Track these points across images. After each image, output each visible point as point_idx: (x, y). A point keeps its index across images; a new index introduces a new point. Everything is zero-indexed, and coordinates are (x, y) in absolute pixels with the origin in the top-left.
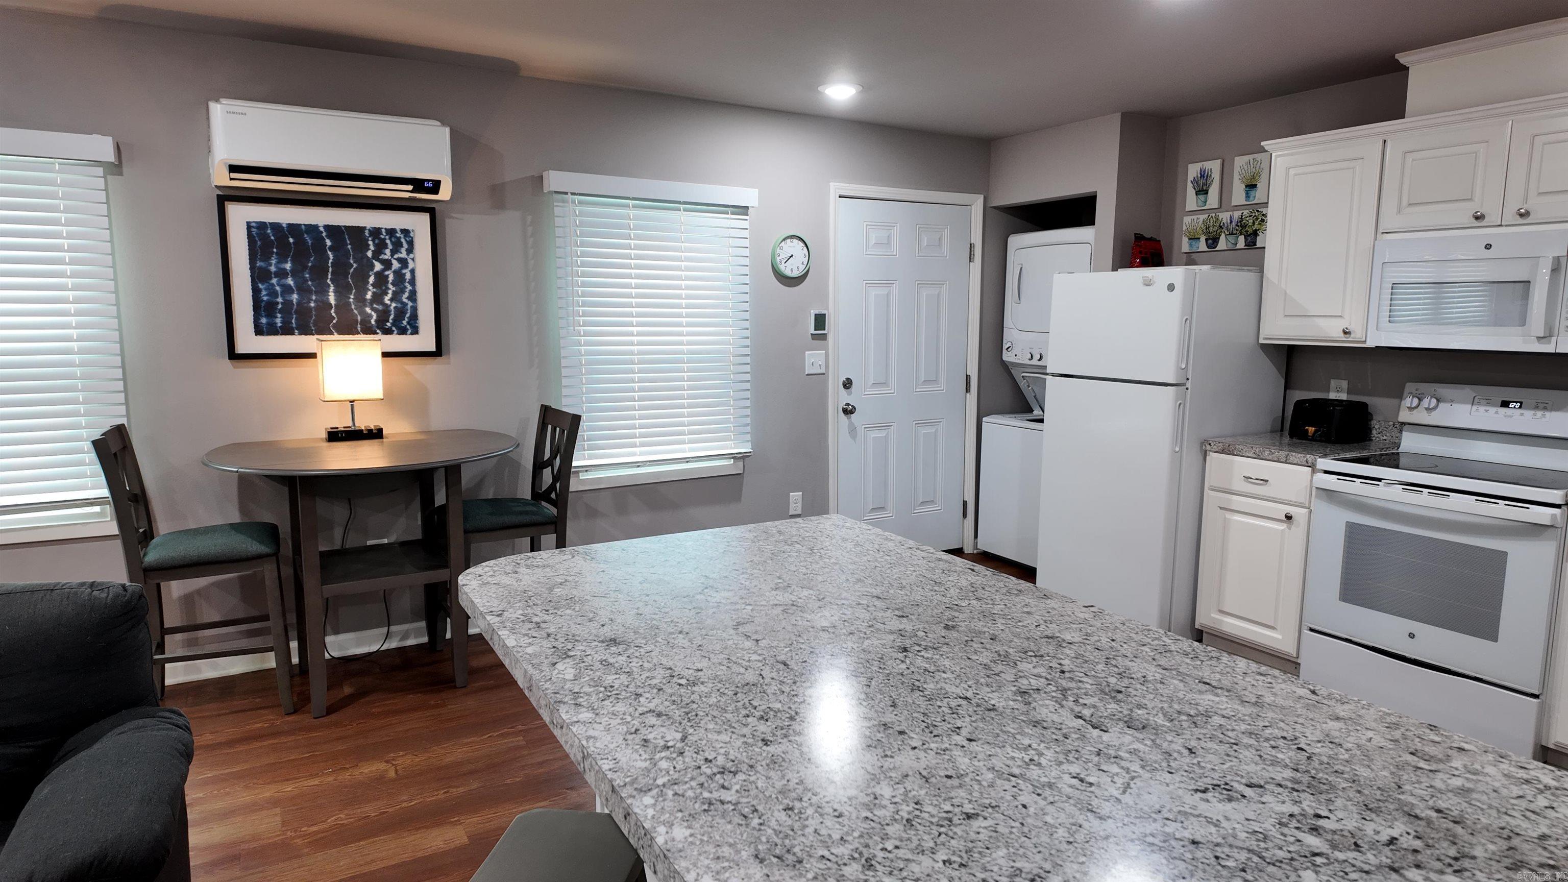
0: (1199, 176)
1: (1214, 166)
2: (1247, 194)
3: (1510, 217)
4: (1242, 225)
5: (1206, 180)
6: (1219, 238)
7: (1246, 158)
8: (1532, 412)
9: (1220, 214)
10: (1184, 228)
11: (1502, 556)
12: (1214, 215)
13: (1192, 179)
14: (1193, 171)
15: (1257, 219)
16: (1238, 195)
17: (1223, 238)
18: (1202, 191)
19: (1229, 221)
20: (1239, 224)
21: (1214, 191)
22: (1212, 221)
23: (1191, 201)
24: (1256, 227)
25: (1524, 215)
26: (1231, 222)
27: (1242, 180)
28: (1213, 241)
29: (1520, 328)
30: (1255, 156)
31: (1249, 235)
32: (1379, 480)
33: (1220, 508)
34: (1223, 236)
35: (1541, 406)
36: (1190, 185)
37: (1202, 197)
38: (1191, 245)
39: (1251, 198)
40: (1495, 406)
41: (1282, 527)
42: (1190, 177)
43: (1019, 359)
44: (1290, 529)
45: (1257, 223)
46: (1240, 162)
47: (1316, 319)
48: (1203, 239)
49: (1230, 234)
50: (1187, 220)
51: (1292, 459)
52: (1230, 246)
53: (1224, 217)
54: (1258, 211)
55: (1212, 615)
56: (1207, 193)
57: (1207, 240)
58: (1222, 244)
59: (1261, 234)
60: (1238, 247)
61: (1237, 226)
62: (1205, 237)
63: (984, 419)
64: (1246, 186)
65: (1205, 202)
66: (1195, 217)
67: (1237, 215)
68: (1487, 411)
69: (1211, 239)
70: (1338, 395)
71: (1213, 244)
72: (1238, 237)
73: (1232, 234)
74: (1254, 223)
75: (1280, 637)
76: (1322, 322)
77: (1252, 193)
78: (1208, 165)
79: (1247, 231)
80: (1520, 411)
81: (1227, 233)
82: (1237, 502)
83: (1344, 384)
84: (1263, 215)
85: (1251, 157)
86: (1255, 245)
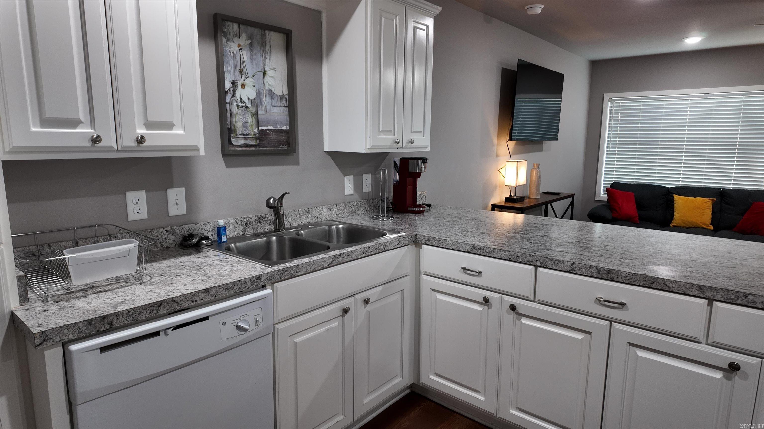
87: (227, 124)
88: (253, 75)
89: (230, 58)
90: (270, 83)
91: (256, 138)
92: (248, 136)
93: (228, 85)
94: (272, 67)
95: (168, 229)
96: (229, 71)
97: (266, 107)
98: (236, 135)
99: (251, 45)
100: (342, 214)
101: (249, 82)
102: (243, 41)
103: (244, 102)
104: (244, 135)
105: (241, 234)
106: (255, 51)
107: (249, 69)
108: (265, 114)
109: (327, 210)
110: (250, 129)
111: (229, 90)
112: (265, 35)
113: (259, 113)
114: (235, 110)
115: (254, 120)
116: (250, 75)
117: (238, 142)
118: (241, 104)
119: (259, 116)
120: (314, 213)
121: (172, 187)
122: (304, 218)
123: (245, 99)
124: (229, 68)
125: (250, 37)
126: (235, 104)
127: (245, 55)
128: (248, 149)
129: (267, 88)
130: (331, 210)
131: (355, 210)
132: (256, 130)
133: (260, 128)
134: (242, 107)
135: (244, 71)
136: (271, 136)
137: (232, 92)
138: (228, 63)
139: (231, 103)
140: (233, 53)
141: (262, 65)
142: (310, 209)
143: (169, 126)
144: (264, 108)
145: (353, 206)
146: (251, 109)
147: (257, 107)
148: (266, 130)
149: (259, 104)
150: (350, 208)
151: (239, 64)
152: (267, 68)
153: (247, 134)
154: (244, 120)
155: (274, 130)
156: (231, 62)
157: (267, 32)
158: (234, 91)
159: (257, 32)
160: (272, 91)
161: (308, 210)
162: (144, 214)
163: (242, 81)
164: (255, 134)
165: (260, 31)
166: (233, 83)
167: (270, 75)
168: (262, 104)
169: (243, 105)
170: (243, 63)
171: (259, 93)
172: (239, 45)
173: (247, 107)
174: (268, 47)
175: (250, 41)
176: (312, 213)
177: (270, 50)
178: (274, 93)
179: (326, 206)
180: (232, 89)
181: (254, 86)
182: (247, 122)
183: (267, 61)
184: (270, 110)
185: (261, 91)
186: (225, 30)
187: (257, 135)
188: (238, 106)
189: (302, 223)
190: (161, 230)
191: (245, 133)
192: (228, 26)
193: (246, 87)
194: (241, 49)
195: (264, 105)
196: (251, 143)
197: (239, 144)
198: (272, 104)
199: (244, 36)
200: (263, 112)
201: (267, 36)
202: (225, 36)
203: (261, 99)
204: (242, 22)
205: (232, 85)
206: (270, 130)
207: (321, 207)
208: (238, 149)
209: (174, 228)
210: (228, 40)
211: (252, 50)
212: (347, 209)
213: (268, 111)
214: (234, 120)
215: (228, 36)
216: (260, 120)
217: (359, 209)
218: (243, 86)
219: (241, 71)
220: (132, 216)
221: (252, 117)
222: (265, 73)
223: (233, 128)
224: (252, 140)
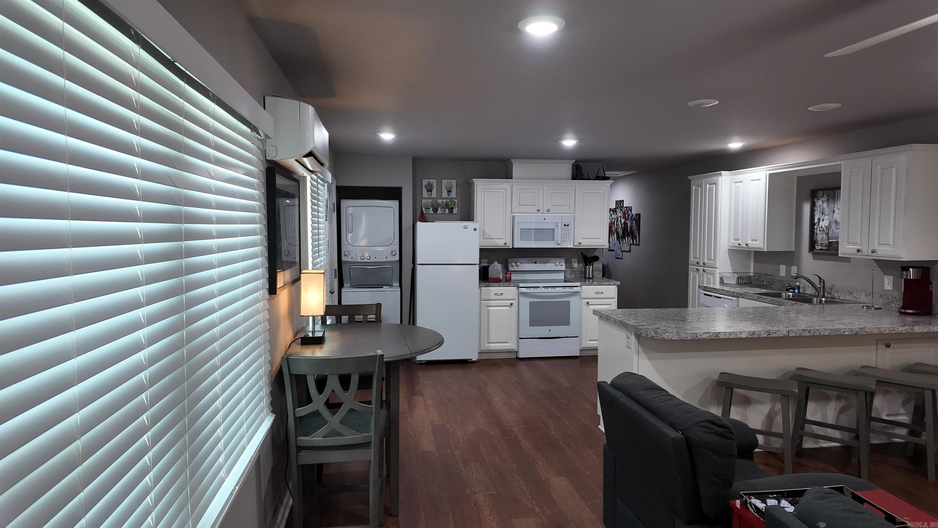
0: (428, 184)
1: (434, 182)
2: (448, 194)
3: (545, 211)
4: (447, 205)
5: (431, 186)
6: (438, 209)
7: (447, 181)
8: (542, 264)
9: (438, 200)
10: (423, 204)
11: (569, 302)
12: (435, 200)
13: (425, 185)
14: (425, 182)
15: (453, 203)
16: (445, 194)
17: (439, 209)
18: (430, 190)
19: (442, 203)
20: (446, 204)
21: (434, 191)
22: (434, 202)
23: (425, 194)
24: (452, 206)
25: (548, 211)
26: (443, 203)
27: (446, 188)
28: (435, 210)
29: (553, 241)
30: (450, 180)
31: (450, 209)
32: (538, 287)
33: (486, 306)
34: (439, 208)
35: (544, 263)
36: (424, 188)
37: (429, 193)
38: (426, 211)
39: (450, 196)
40: (533, 263)
41: (508, 308)
42: (424, 185)
43: (354, 259)
44: (510, 308)
45: (453, 205)
46: (444, 182)
47: (494, 239)
48: (431, 209)
49: (442, 208)
50: (423, 201)
51: (510, 285)
52: (443, 213)
53: (440, 201)
54: (453, 200)
55: (486, 345)
56: (432, 191)
57: (433, 209)
58: (439, 211)
59: (454, 209)
60: (446, 213)
61: (445, 205)
62: (432, 208)
63: (342, 291)
64: (448, 191)
65: (431, 195)
66: (427, 200)
67: (445, 201)
68: (532, 265)
69: (435, 209)
70: (484, 264)
71: (436, 211)
72: (446, 209)
73: (443, 208)
74: (451, 204)
75: (510, 345)
76: (497, 241)
77: (450, 193)
78: (431, 181)
79: (449, 207)
80: (539, 264)
81: (441, 207)
82: (492, 303)
83: (486, 260)
84: (455, 202)
85: (449, 180)
86: (453, 212)
87: (814, 239)
88: (828, 213)
89: (818, 208)
90: (836, 217)
91: (827, 246)
92: (823, 245)
93: (816, 220)
94: (838, 208)
95: (788, 282)
96: (817, 214)
97: (833, 229)
98: (818, 244)
99: (828, 199)
100: (876, 302)
101: (826, 218)
102: (825, 198)
103: (823, 228)
104: (821, 244)
105: (814, 294)
106: (830, 202)
107: (827, 211)
108: (832, 233)
109: (864, 295)
110: (824, 241)
111: (817, 223)
112: (835, 192)
113: (829, 233)
114: (818, 232)
115: (826, 236)
116: (827, 214)
117: (818, 248)
118: (821, 229)
119: (829, 235)
120: (855, 295)
121: (793, 265)
122: (848, 296)
123: (823, 227)
124: (817, 213)
125: (828, 196)
126: (819, 229)
127: (825, 205)
128: (822, 251)
129: (834, 220)
130: (867, 296)
131: (890, 303)
132: (827, 242)
133: (829, 241)
134: (822, 230)
135: (824, 213)
136: (834, 245)
137: (818, 224)
138: (817, 210)
139: (817, 229)
140: (820, 205)
141: (833, 208)
142: (852, 292)
143: (756, 240)
144: (832, 230)
145: (887, 299)
146: (825, 231)
147: (829, 230)
148: (832, 242)
149: (830, 228)
150: (885, 300)
151: (822, 210)
152: (835, 209)
153: (823, 244)
154: (822, 237)
155: (836, 242)
156: (819, 210)
157: (836, 191)
158: (819, 223)
159: (831, 192)
160: (836, 221)
161: (851, 292)
162: (784, 275)
163: (823, 218)
164: (826, 244)
165: (833, 191)
166: (819, 219)
167: (836, 213)
168: (831, 229)
169: (822, 229)
170: (824, 209)
171: (830, 223)
172: (823, 201)
173: (824, 230)
174: (836, 198)
175: (827, 198)
176: (853, 295)
177: (837, 199)
178: (838, 222)
179: (864, 293)
180: (818, 222)
181: (828, 219)
182: (823, 238)
183: (836, 206)
184: (835, 231)
185: (831, 221)
186: (817, 195)
187: (827, 244)
188: (820, 230)
189: (846, 298)
190: (786, 282)
191: (822, 243)
192: (818, 193)
193: (824, 221)
194: (823, 203)
195: (832, 229)
196: (824, 248)
197: (819, 249)
198: (836, 227)
199: (825, 196)
200: (831, 232)
201: (836, 193)
202: (816, 198)
203: (831, 226)
204: (823, 190)
205: (818, 220)
206: (834, 242)
207: (860, 292)
208: (817, 251)
209: (790, 282)
210: (818, 200)
211: (828, 202)
212: (882, 299)
213: (834, 232)
214: (817, 237)
215: (818, 198)
216: (829, 236)
217: (893, 303)
218: (823, 220)
219: (823, 213)
220: (781, 275)
221: (826, 235)
222: (834, 212)
223: (816, 241)
224: (824, 247)
